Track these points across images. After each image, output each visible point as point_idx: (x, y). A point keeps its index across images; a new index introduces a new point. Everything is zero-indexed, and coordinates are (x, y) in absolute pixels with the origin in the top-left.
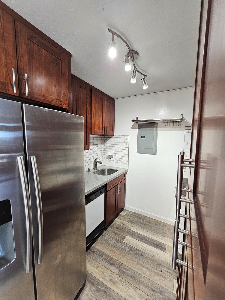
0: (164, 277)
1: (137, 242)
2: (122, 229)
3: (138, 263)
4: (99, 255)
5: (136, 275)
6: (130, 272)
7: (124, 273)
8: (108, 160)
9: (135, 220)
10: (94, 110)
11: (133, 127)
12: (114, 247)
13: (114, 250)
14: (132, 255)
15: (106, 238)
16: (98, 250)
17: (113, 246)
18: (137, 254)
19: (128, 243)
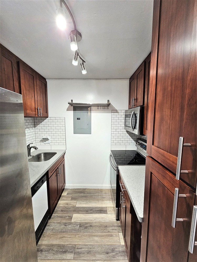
0: (112, 236)
1: (84, 216)
2: (67, 210)
3: (90, 236)
4: (48, 251)
5: (90, 248)
6: (84, 249)
7: (79, 253)
8: (42, 143)
9: (78, 196)
10: (24, 88)
11: (68, 110)
12: (64, 232)
13: (64, 235)
14: (82, 231)
15: (52, 227)
16: (46, 245)
17: (62, 232)
18: (86, 228)
19: (76, 221)
